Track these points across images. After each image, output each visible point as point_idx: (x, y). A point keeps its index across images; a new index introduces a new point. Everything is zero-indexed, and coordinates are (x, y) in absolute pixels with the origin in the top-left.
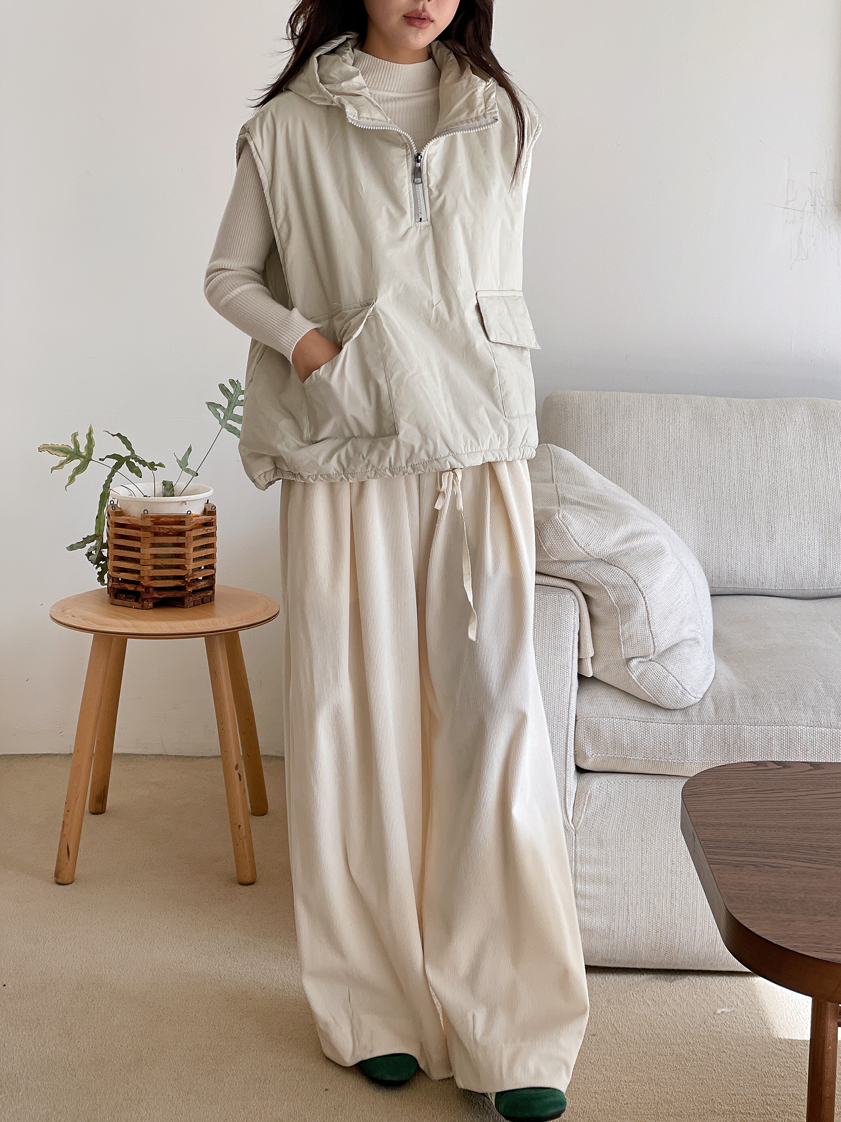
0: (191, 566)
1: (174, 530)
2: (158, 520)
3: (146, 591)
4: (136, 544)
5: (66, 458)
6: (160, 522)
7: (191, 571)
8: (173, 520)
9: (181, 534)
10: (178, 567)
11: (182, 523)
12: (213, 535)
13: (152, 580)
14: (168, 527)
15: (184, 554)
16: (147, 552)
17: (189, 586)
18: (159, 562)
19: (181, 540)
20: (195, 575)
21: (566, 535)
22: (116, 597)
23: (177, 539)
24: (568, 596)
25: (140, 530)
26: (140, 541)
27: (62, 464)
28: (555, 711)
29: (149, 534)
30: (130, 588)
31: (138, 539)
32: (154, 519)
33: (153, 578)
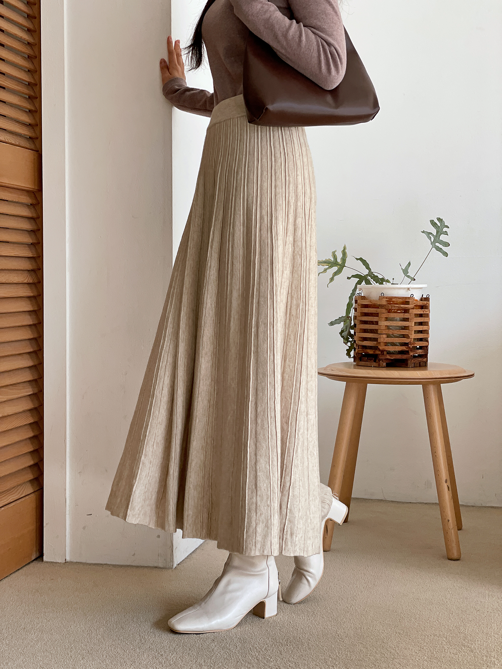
0: (413, 336)
1: (402, 308)
2: (390, 300)
3: (381, 353)
4: (375, 319)
5: (328, 266)
6: (392, 303)
7: (413, 339)
8: (400, 300)
9: (406, 311)
10: (404, 336)
11: (407, 303)
12: (427, 316)
13: (386, 346)
14: (398, 305)
15: (408, 327)
16: (383, 323)
17: (411, 351)
18: (390, 332)
19: (406, 315)
20: (416, 344)
22: (361, 359)
23: (404, 315)
25: (378, 308)
26: (378, 317)
27: (325, 270)
29: (384, 310)
30: (371, 352)
31: (377, 315)
32: (388, 299)
33: (386, 344)
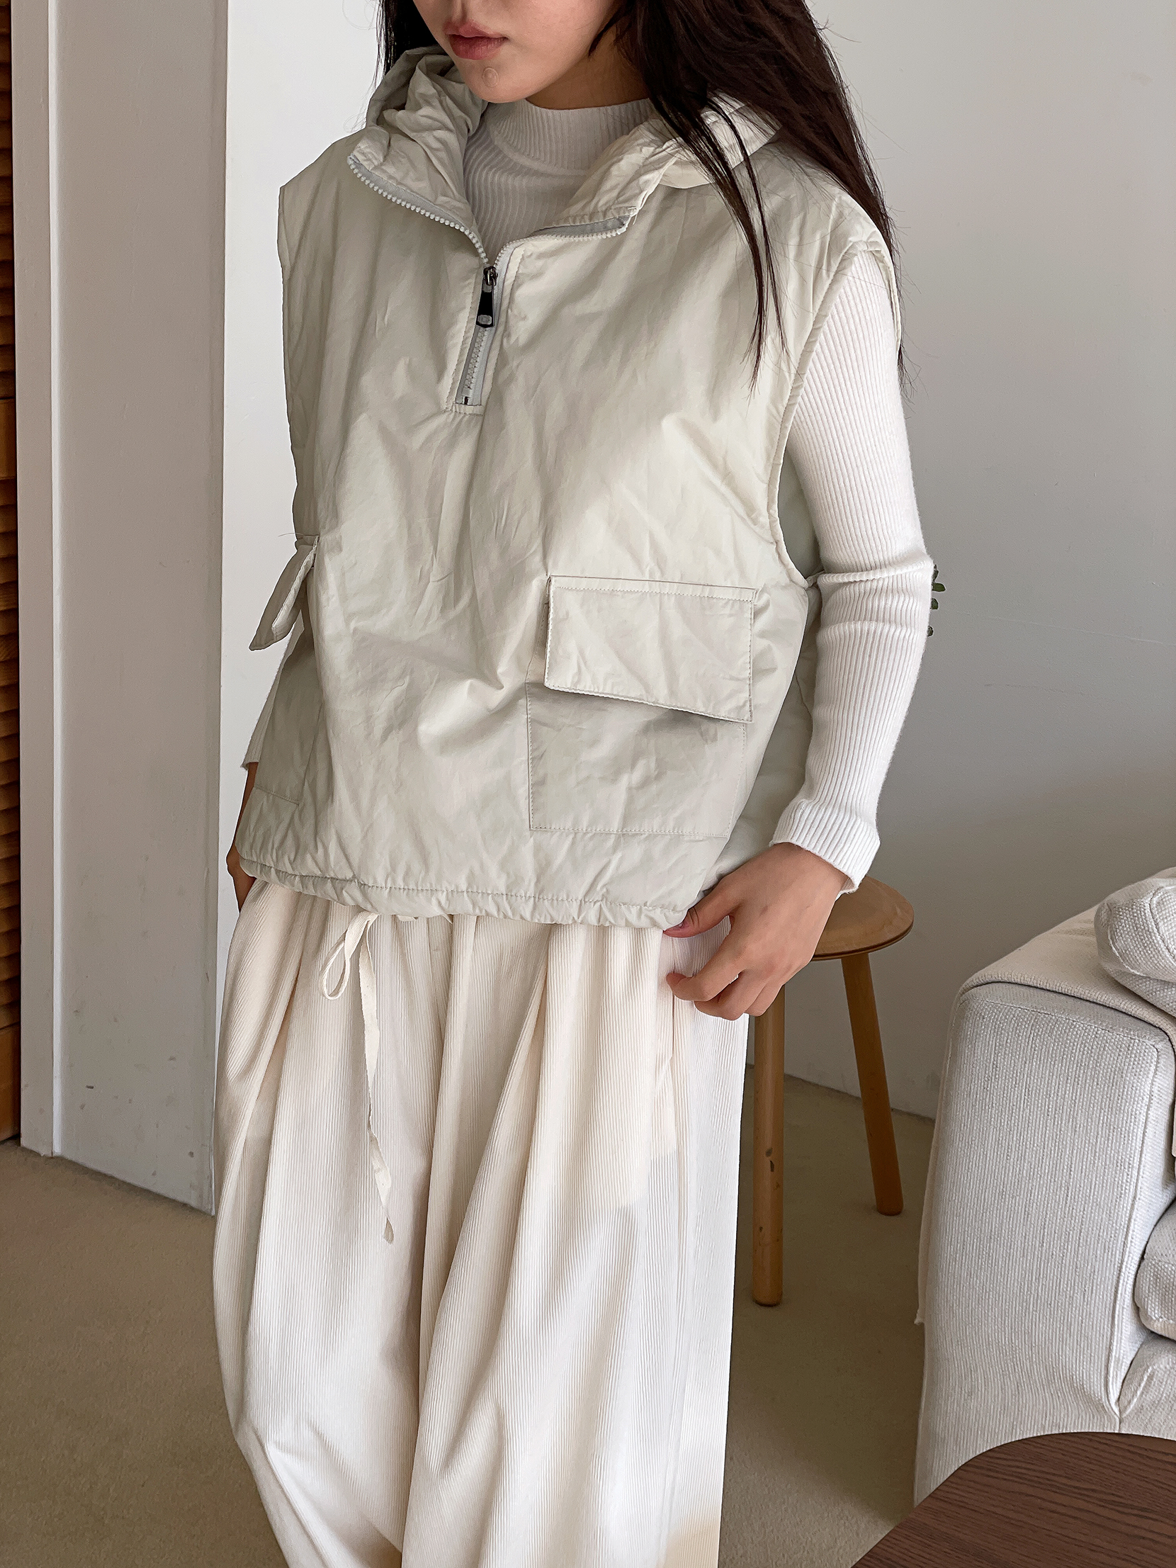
21: (1151, 938)
28: (1101, 1234)
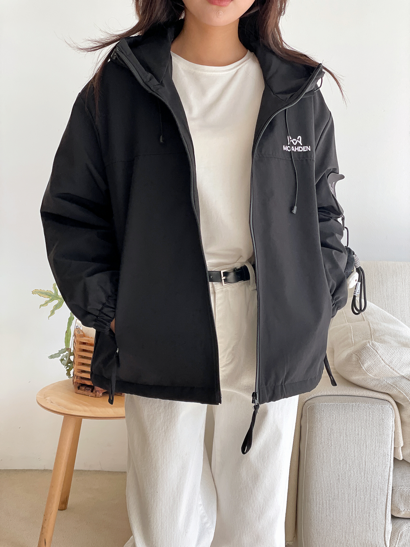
5: (49, 299)
22: (79, 388)
24: (388, 406)
27: (46, 303)
30: (88, 383)
